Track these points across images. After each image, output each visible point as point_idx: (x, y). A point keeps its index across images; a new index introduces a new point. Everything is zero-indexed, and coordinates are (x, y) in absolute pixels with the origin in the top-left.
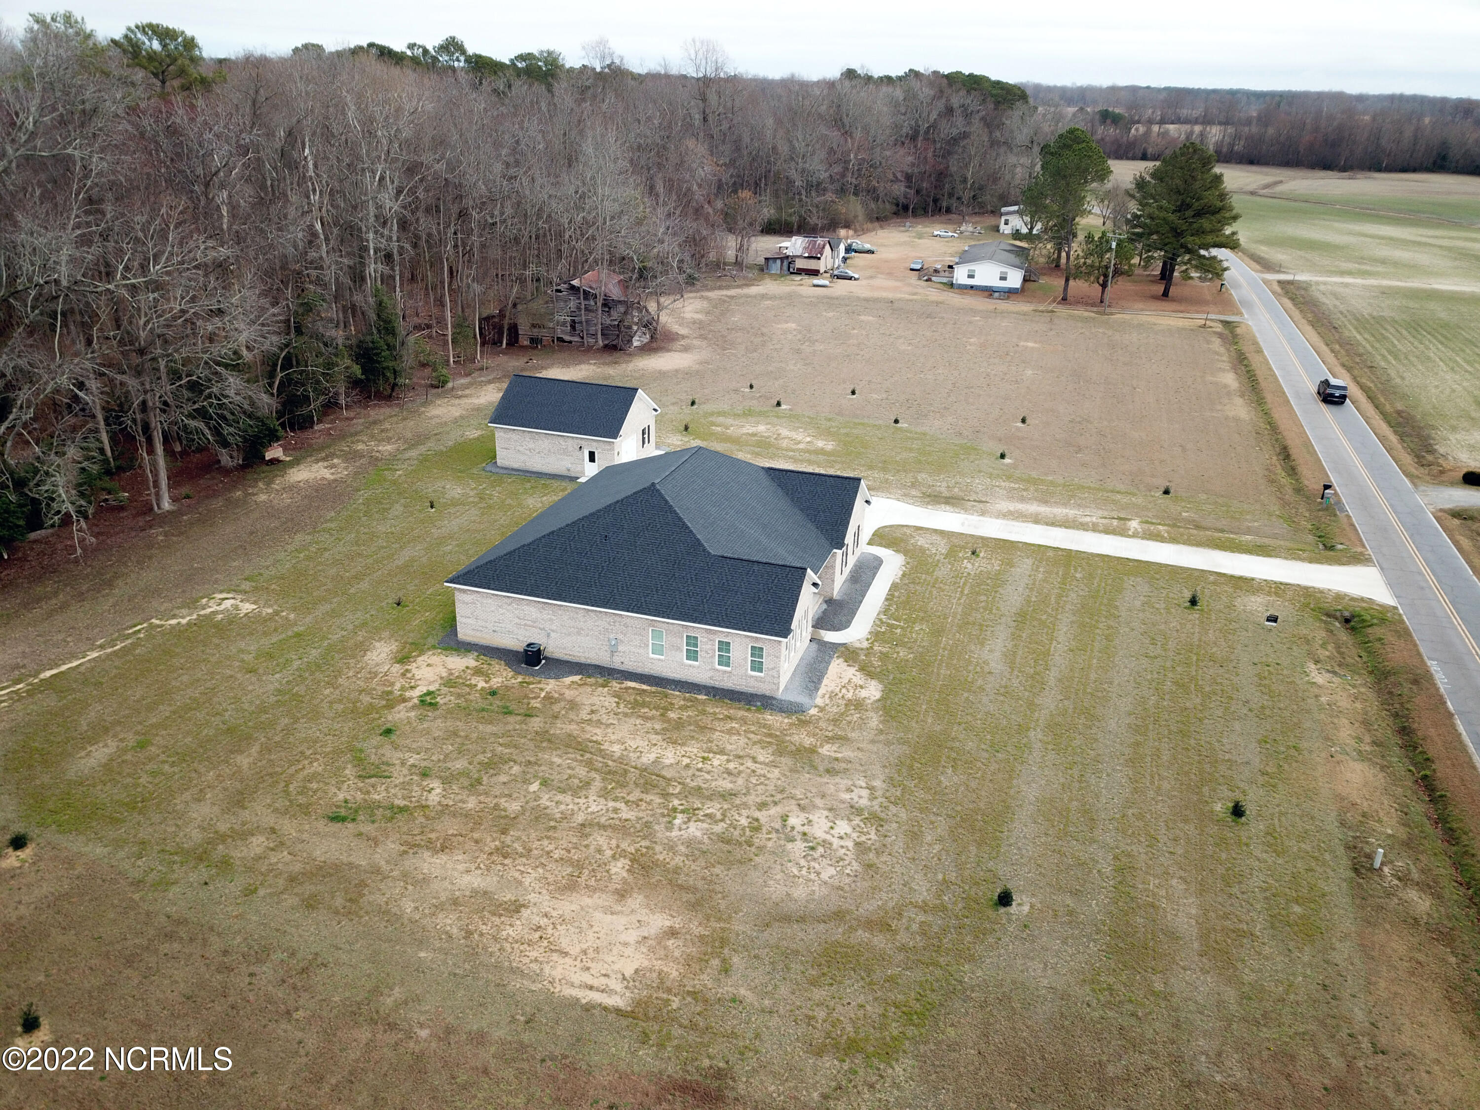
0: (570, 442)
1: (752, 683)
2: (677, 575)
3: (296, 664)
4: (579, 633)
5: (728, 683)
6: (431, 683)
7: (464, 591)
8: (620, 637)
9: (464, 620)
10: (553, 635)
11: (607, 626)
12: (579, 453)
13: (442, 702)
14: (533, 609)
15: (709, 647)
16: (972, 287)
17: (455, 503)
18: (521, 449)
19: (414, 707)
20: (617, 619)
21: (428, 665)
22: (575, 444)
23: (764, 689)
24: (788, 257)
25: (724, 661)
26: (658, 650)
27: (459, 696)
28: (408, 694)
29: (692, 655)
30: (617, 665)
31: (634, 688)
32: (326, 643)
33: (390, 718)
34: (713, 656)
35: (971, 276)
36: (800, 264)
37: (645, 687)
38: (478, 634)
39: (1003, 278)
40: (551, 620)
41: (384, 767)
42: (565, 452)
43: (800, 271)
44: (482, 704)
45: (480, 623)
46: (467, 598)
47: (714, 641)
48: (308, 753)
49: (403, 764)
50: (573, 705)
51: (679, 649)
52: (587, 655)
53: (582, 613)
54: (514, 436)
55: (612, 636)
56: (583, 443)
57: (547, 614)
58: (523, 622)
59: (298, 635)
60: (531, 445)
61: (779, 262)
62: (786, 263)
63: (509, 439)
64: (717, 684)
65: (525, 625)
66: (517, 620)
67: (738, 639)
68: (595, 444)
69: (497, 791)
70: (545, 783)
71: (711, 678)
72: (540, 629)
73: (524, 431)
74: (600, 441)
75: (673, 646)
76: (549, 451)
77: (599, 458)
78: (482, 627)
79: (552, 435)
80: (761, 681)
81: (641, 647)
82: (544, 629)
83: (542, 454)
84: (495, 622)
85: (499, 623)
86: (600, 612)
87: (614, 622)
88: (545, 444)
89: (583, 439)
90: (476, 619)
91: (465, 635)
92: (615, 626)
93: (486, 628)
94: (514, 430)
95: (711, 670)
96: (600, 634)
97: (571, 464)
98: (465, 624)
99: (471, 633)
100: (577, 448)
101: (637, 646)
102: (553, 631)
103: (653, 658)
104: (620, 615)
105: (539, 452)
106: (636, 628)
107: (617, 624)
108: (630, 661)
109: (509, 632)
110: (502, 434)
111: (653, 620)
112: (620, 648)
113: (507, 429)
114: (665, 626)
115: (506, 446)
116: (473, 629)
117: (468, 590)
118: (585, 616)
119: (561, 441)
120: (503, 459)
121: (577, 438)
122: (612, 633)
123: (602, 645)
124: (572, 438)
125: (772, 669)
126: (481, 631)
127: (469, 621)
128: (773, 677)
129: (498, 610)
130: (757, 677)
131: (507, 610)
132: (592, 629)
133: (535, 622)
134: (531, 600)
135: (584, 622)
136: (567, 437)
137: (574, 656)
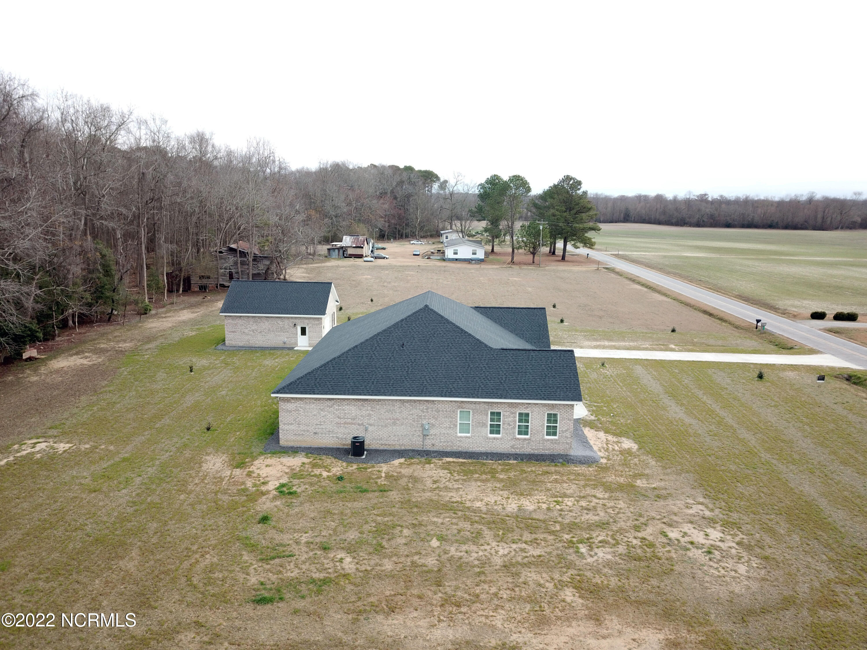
0: (286, 321)
1: (548, 445)
2: (472, 366)
3: (138, 480)
4: (394, 424)
5: (528, 450)
6: (278, 479)
7: (288, 400)
8: (432, 421)
9: (286, 427)
10: (370, 428)
11: (420, 413)
12: (293, 330)
13: (299, 490)
14: (353, 408)
15: (510, 419)
16: (456, 260)
17: (205, 368)
18: (246, 331)
19: (275, 498)
20: (430, 405)
21: (267, 466)
22: (291, 323)
23: (559, 449)
24: (342, 248)
25: (524, 430)
26: (465, 428)
27: (311, 484)
28: (264, 488)
29: (495, 429)
30: (428, 448)
31: (453, 462)
32: (157, 462)
33: (258, 509)
34: (514, 428)
35: (456, 253)
36: (350, 251)
37: (461, 460)
38: (299, 438)
39: (474, 254)
40: (369, 415)
41: (281, 549)
42: (282, 330)
43: (351, 256)
44: (335, 488)
45: (302, 427)
46: (292, 405)
47: (515, 413)
48: (195, 548)
49: (297, 543)
50: (415, 480)
51: (484, 425)
52: (401, 442)
53: (398, 404)
54: (240, 322)
55: (424, 422)
56: (296, 321)
57: (366, 410)
58: (343, 421)
59: (124, 460)
61: (337, 251)
62: (341, 251)
63: (236, 324)
64: (518, 451)
65: (345, 423)
66: (338, 420)
67: (536, 409)
68: (306, 321)
69: (404, 550)
70: (441, 538)
71: (512, 447)
72: (359, 425)
73: (248, 317)
74: (311, 318)
75: (479, 423)
76: (269, 330)
77: (309, 332)
78: (304, 431)
79: (272, 317)
80: (556, 443)
81: (450, 427)
82: (362, 424)
83: (263, 333)
84: (317, 425)
85: (321, 425)
86: (415, 401)
87: (427, 409)
88: (265, 325)
89: (296, 318)
90: (299, 424)
91: (287, 441)
92: (427, 412)
93: (308, 431)
94: (241, 317)
95: (512, 439)
96: (414, 421)
97: (287, 338)
98: (287, 431)
99: (293, 438)
100: (292, 325)
101: (446, 428)
102: (371, 425)
103: (461, 437)
104: (433, 401)
105: (260, 332)
106: (446, 411)
107: (429, 410)
108: (441, 442)
109: (329, 431)
110: (230, 321)
111: (462, 402)
112: (432, 432)
113: (235, 316)
114: (472, 406)
115: (233, 330)
116: (295, 434)
117: (293, 398)
118: (400, 407)
119: (279, 322)
120: (231, 340)
121: (292, 318)
122: (425, 419)
123: (416, 431)
124: (288, 318)
125: (566, 431)
126: (303, 435)
127: (292, 427)
128: (567, 437)
129: (319, 413)
130: (552, 440)
131: (329, 412)
132: (407, 418)
133: (354, 419)
134: (353, 399)
135: (400, 413)
136: (284, 317)
137: (389, 445)
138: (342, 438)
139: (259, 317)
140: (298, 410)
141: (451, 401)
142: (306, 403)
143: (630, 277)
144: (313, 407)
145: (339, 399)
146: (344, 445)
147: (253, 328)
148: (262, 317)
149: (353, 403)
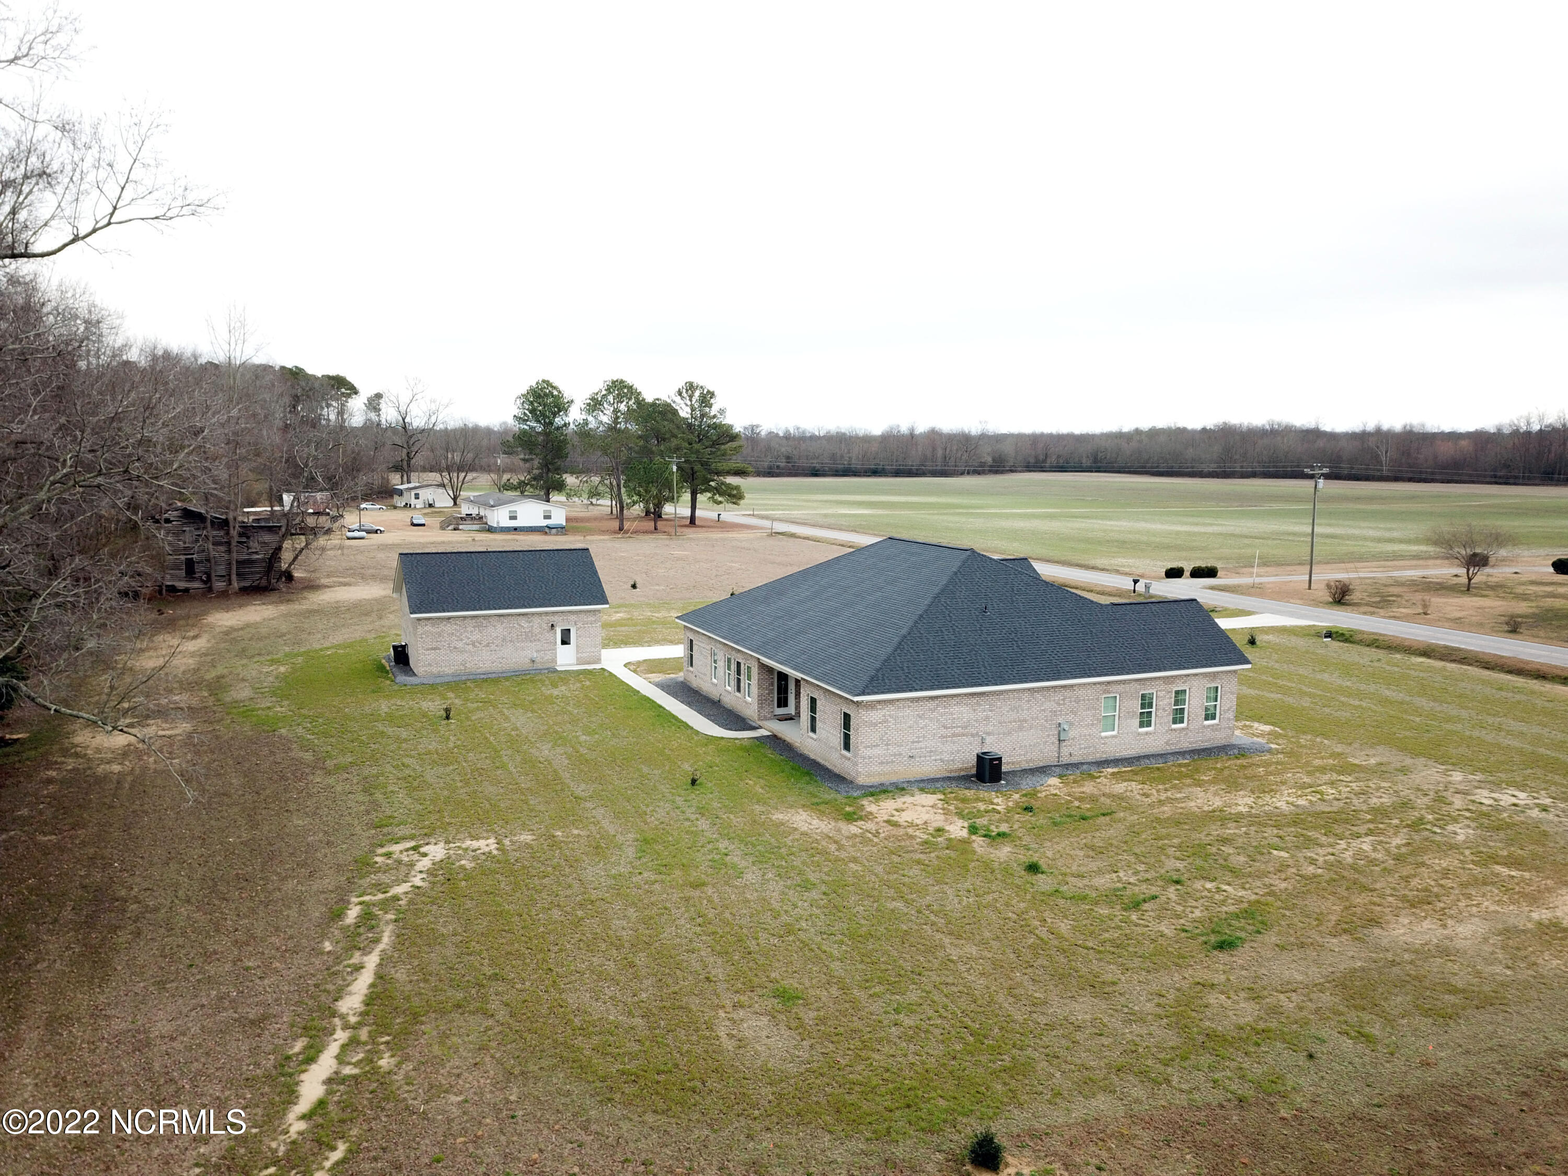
0: (536, 621)
1: (1209, 734)
4: (1021, 728)
5: (1185, 744)
7: (871, 706)
8: (1071, 717)
9: (868, 752)
11: (1055, 707)
12: (549, 635)
14: (964, 709)
15: (1164, 702)
18: (460, 645)
20: (1068, 693)
22: (544, 623)
23: (1219, 739)
25: (1178, 716)
26: (1107, 724)
29: (1145, 720)
30: (1065, 760)
34: (1168, 714)
35: (513, 518)
38: (887, 768)
39: (548, 517)
40: (987, 718)
42: (530, 637)
45: (893, 749)
46: (875, 715)
47: (1170, 692)
51: (1133, 715)
52: (1028, 757)
53: (1025, 696)
54: (448, 628)
55: (1061, 720)
56: (555, 619)
57: (985, 710)
58: (949, 732)
60: (476, 636)
63: (440, 634)
64: (1174, 749)
65: (954, 735)
66: (943, 731)
67: (1195, 683)
68: (573, 618)
71: (1167, 743)
72: (973, 735)
73: (465, 617)
74: (581, 611)
75: (1128, 713)
76: (504, 640)
77: (578, 637)
78: (895, 755)
79: (509, 615)
80: (1216, 730)
81: (1092, 725)
82: (977, 734)
83: (493, 647)
84: (913, 742)
85: (918, 742)
86: (1048, 688)
87: (1063, 700)
88: (497, 630)
89: (554, 613)
90: (887, 745)
91: (869, 776)
92: (1064, 704)
93: (900, 754)
94: (449, 618)
95: (1167, 732)
96: (1046, 721)
97: (537, 651)
98: (870, 758)
99: (878, 769)
100: (546, 627)
101: (1087, 725)
102: (989, 734)
103: (1106, 737)
104: (1072, 686)
105: (488, 645)
106: (1088, 700)
107: (1067, 700)
108: (1081, 749)
109: (931, 752)
110: (429, 628)
111: (1109, 683)
112: (1072, 734)
113: (439, 618)
114: (1121, 688)
115: (434, 645)
116: (882, 763)
117: (879, 702)
118: (1029, 701)
119: (523, 622)
120: (430, 665)
121: (547, 613)
122: (1061, 715)
123: (1048, 736)
124: (540, 614)
125: (1229, 710)
126: (893, 762)
127: (877, 751)
128: (1229, 719)
129: (917, 724)
130: (1213, 725)
131: (931, 719)
132: (1037, 718)
133: (966, 727)
134: (965, 695)
135: (1028, 710)
136: (533, 614)
137: (1013, 763)
138: (948, 761)
139: (484, 616)
140: (886, 721)
141: (1095, 684)
142: (899, 708)
143: (838, 542)
144: (908, 714)
145: (945, 696)
146: (951, 771)
147: (474, 638)
148: (490, 616)
149: (966, 700)
